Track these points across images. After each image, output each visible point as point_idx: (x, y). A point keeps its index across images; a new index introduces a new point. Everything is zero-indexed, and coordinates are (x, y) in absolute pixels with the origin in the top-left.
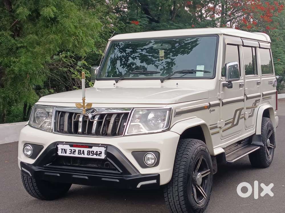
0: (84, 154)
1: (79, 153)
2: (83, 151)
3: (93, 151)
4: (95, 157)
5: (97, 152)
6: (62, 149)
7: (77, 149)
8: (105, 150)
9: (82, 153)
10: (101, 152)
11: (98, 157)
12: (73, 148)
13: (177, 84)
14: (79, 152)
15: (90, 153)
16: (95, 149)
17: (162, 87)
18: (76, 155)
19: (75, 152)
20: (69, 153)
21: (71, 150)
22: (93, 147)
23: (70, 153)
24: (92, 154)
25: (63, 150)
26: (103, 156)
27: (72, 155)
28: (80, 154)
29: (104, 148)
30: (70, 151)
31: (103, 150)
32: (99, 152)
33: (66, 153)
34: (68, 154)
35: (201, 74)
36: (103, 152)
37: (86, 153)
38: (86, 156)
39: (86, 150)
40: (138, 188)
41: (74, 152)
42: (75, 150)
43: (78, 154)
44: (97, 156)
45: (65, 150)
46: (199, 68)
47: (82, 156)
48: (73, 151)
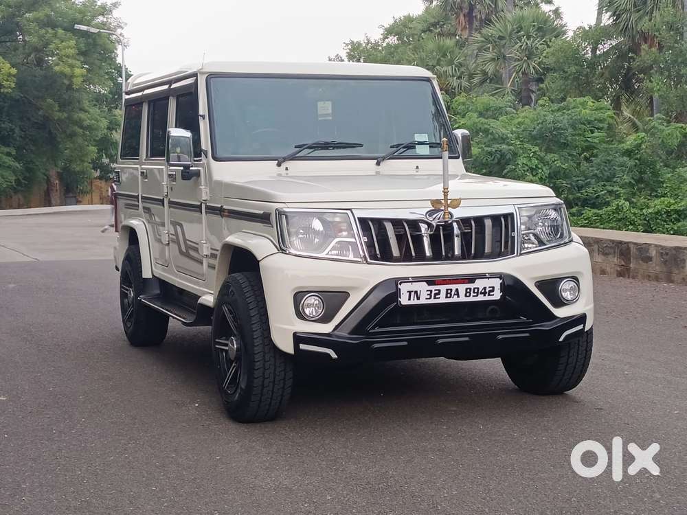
0: (458, 297)
1: (449, 295)
2: (457, 290)
3: (478, 289)
4: (481, 298)
5: (485, 288)
6: (410, 292)
7: (443, 288)
8: (501, 284)
9: (455, 294)
10: (493, 288)
11: (487, 298)
12: (433, 288)
13: (417, 167)
14: (447, 293)
15: (472, 292)
16: (480, 284)
17: (378, 173)
18: (442, 299)
19: (439, 294)
20: (427, 299)
21: (431, 291)
22: (477, 281)
23: (429, 297)
24: (475, 294)
25: (413, 294)
26: (497, 295)
27: (433, 301)
28: (450, 297)
29: (498, 279)
30: (429, 293)
31: (496, 283)
32: (490, 287)
33: (418, 298)
34: (423, 301)
35: (423, 150)
36: (497, 288)
37: (462, 293)
38: (462, 299)
39: (462, 288)
40: (561, 342)
41: (436, 294)
42: (439, 291)
43: (447, 297)
44: (485, 295)
45: (416, 292)
46: (418, 137)
47: (455, 299)
48: (434, 292)
